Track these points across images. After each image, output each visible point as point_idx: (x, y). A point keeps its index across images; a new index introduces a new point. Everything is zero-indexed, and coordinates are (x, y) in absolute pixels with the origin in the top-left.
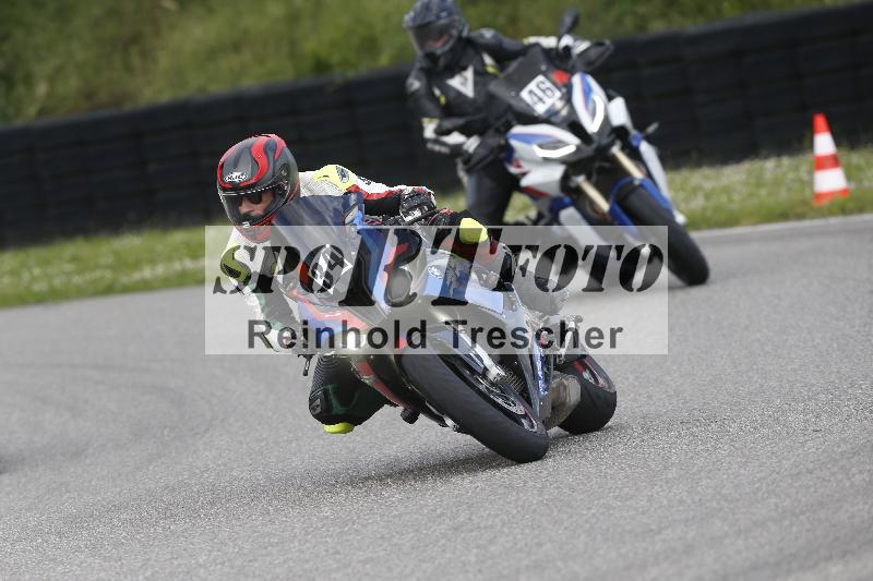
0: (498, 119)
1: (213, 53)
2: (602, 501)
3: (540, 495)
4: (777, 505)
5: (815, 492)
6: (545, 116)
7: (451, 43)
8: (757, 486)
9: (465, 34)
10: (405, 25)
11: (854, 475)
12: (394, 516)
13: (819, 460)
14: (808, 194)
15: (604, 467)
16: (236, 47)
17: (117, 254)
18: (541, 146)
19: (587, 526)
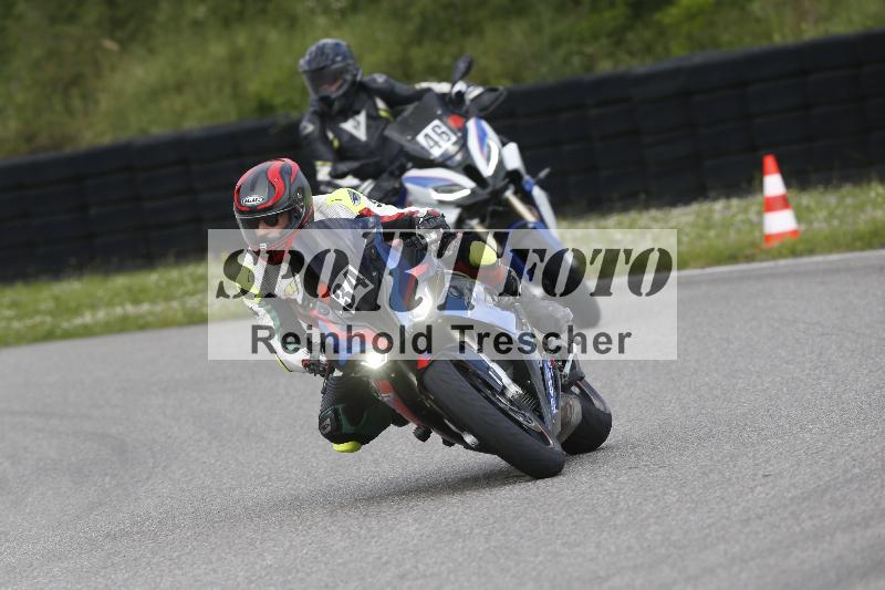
0: (392, 162)
1: (155, 94)
2: (549, 548)
3: (486, 542)
4: (726, 553)
5: (765, 538)
6: (440, 160)
7: (345, 87)
8: (707, 531)
9: (359, 78)
10: (300, 70)
11: (804, 521)
12: (339, 564)
13: (768, 506)
14: (757, 234)
15: (551, 514)
16: (179, 88)
17: (57, 299)
18: (436, 190)
19: (534, 573)
